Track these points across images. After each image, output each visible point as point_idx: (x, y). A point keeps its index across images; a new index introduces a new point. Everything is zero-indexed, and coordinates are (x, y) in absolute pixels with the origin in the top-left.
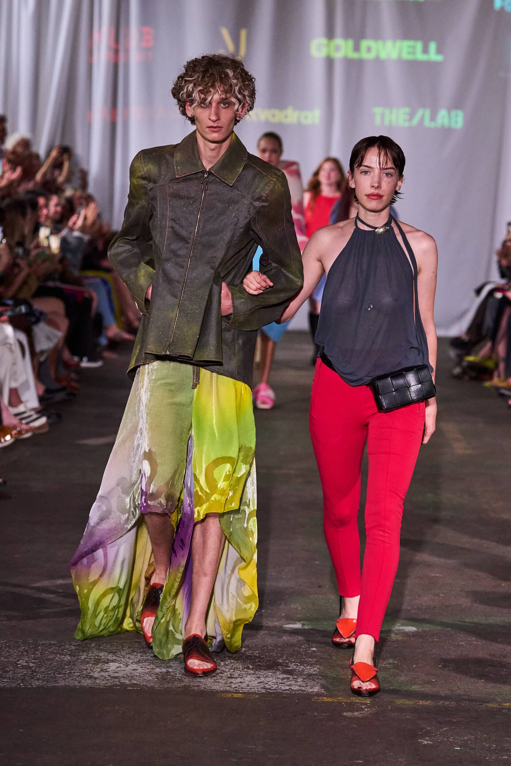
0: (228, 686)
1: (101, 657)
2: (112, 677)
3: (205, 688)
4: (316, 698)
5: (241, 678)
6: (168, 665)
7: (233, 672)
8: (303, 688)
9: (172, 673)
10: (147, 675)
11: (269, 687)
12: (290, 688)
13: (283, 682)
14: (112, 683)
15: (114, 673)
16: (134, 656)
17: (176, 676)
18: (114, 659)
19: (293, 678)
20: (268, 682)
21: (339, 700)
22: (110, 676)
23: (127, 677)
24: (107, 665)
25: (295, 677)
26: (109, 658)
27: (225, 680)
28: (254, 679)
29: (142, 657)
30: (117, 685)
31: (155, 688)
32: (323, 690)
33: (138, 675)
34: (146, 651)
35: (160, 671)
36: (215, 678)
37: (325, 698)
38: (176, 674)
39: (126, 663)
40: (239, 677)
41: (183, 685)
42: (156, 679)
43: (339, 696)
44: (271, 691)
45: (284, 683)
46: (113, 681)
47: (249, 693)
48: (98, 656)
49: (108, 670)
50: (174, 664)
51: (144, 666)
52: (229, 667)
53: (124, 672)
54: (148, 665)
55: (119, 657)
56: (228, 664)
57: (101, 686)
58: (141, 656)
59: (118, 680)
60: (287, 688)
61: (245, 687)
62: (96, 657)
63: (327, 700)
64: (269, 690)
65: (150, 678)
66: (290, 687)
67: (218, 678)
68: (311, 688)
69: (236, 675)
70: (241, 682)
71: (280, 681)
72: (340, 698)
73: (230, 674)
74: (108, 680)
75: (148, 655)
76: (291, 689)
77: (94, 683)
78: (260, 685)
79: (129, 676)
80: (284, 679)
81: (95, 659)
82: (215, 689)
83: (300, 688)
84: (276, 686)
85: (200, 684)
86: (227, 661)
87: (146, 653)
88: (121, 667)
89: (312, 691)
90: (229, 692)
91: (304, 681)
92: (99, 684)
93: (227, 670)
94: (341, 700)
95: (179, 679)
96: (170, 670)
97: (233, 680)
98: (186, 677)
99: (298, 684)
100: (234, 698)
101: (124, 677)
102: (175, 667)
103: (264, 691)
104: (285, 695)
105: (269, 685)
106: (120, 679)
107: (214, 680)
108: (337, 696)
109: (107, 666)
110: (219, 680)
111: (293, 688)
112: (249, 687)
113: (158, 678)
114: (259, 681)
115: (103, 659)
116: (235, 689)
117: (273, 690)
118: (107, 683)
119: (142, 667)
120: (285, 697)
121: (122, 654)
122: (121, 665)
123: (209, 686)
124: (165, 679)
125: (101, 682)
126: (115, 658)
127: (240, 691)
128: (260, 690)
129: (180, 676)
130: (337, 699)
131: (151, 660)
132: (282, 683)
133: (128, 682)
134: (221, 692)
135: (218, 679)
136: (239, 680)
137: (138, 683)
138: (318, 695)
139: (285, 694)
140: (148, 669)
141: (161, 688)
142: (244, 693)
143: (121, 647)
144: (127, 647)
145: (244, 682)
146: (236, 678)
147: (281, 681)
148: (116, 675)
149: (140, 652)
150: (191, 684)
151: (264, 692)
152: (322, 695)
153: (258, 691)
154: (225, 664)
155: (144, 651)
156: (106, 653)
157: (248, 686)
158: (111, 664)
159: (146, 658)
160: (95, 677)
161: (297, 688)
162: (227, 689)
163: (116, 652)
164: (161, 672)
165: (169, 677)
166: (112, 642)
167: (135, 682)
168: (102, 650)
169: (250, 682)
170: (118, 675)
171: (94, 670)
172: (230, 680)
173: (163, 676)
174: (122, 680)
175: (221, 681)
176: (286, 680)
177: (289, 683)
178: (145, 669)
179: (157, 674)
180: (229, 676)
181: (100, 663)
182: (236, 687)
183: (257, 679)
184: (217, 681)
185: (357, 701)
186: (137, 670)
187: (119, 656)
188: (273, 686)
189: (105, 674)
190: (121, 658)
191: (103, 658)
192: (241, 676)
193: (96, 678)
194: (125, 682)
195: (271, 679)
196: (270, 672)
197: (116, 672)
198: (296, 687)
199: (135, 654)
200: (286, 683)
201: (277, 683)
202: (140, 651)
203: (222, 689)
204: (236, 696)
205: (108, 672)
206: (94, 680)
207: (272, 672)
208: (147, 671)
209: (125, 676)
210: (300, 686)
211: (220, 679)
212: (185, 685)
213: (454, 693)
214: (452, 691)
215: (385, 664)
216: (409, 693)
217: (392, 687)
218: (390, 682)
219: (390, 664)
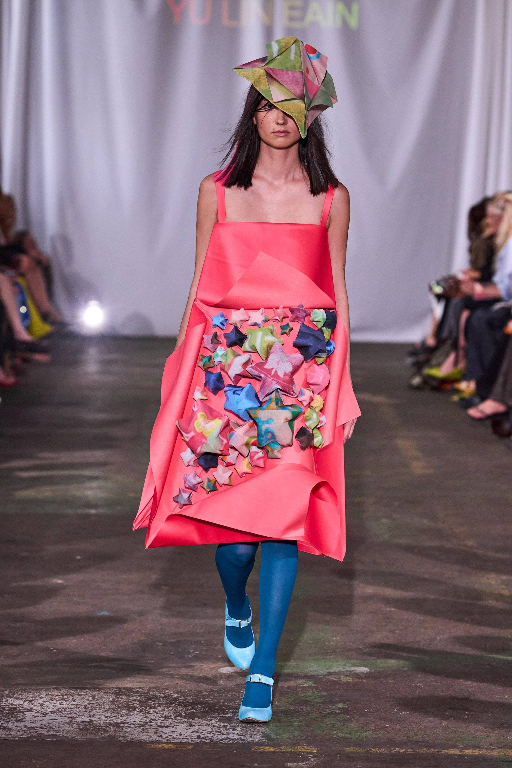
0: (158, 736)
1: (16, 705)
2: (29, 728)
3: (132, 739)
4: (256, 747)
5: (173, 727)
6: (91, 713)
7: (164, 720)
8: (242, 737)
9: (96, 723)
10: (68, 725)
11: (203, 736)
12: (227, 738)
13: (219, 731)
14: (28, 734)
15: (30, 723)
16: (53, 704)
17: (99, 726)
18: (31, 708)
19: (231, 726)
20: (203, 731)
21: (282, 749)
22: (26, 726)
23: (45, 727)
24: (23, 715)
25: (233, 724)
26: (25, 707)
27: (155, 730)
28: (187, 728)
29: (62, 706)
30: (34, 737)
31: (76, 739)
32: (264, 738)
33: (58, 724)
34: (66, 698)
35: (82, 720)
36: (144, 728)
37: (266, 748)
38: (100, 723)
39: (44, 712)
40: (170, 726)
41: (108, 736)
42: (77, 730)
43: (283, 745)
44: (206, 741)
45: (220, 732)
46: (30, 732)
47: (181, 743)
48: (12, 704)
49: (24, 720)
50: (98, 712)
51: (63, 715)
52: (159, 715)
53: (41, 722)
54: (68, 714)
55: (36, 705)
56: (158, 712)
57: (16, 737)
58: (60, 704)
59: (35, 731)
60: (225, 737)
61: (177, 737)
62: (11, 706)
63: (268, 750)
64: (203, 740)
65: (71, 728)
66: (227, 736)
67: (147, 727)
68: (251, 737)
69: (167, 724)
70: (172, 732)
71: (217, 730)
72: (283, 747)
73: (161, 723)
74: (24, 731)
75: (68, 702)
76: (229, 738)
77: (8, 735)
78: (194, 734)
79: (47, 727)
80: (221, 728)
81: (9, 707)
82: (143, 740)
83: (238, 737)
84: (212, 735)
85: (127, 735)
86: (157, 709)
87: (66, 701)
88: (39, 717)
89: (252, 741)
90: (160, 742)
91: (244, 730)
92: (14, 735)
93: (157, 719)
94: (284, 749)
95: (103, 729)
96: (93, 719)
97: (163, 729)
98: (111, 727)
99: (236, 732)
100: (165, 749)
101: (42, 728)
102: (99, 716)
103: (198, 741)
104: (221, 745)
105: (204, 734)
106: (37, 729)
107: (143, 729)
108: (279, 745)
109: (22, 716)
110: (148, 730)
111: (231, 737)
112: (182, 737)
113: (79, 728)
114: (193, 730)
115: (18, 708)
116: (166, 739)
117: (208, 739)
118: (23, 735)
119: (61, 716)
120: (221, 748)
121: (40, 702)
122: (39, 714)
123: (136, 736)
124: (88, 729)
125: (16, 733)
126: (32, 706)
127: (172, 742)
128: (193, 740)
129: (104, 725)
130: (280, 749)
131: (72, 709)
132: (218, 732)
133: (46, 733)
134: (150, 742)
136: (170, 729)
137: (58, 734)
138: (259, 744)
139: (222, 743)
140: (68, 718)
141: (83, 739)
142: (175, 743)
143: (38, 694)
144: (45, 694)
145: (176, 731)
146: (167, 727)
147: (217, 729)
148: (33, 725)
149: (59, 700)
150: (117, 734)
151: (199, 742)
152: (263, 744)
153: (192, 741)
154: (155, 712)
155: (64, 699)
156: (21, 701)
157: (180, 735)
158: (28, 713)
159: (66, 706)
160: (9, 727)
161: (235, 737)
162: (157, 739)
163: (33, 700)
164: (83, 722)
165: (92, 727)
166: (28, 690)
167: (55, 733)
168: (17, 698)
169: (183, 731)
170: (35, 726)
171: (8, 720)
172: (161, 729)
173: (85, 725)
174: (40, 731)
175: (150, 730)
176: (223, 728)
177: (226, 732)
178: (65, 718)
179: (78, 724)
180: (159, 724)
181: (15, 712)
182: (167, 737)
183: (190, 728)
184: (146, 730)
185: (303, 750)
186: (56, 719)
187: (36, 704)
188: (208, 735)
189: (21, 725)
190: (38, 706)
191: (18, 706)
192: (173, 725)
193: (10, 729)
194: (43, 733)
195: (206, 728)
196: (205, 720)
197: (33, 723)
198: (234, 736)
199: (54, 701)
200: (223, 732)
201: (213, 731)
203: (151, 739)
204: (167, 746)
205: (24, 722)
206: (9, 732)
207: (207, 720)
208: (68, 720)
209: (43, 726)
210: (238, 735)
211: (149, 728)
212: (110, 736)
213: (411, 739)
214: (408, 737)
215: (334, 709)
216: (361, 740)
217: (341, 735)
218: (339, 728)
219: (339, 708)
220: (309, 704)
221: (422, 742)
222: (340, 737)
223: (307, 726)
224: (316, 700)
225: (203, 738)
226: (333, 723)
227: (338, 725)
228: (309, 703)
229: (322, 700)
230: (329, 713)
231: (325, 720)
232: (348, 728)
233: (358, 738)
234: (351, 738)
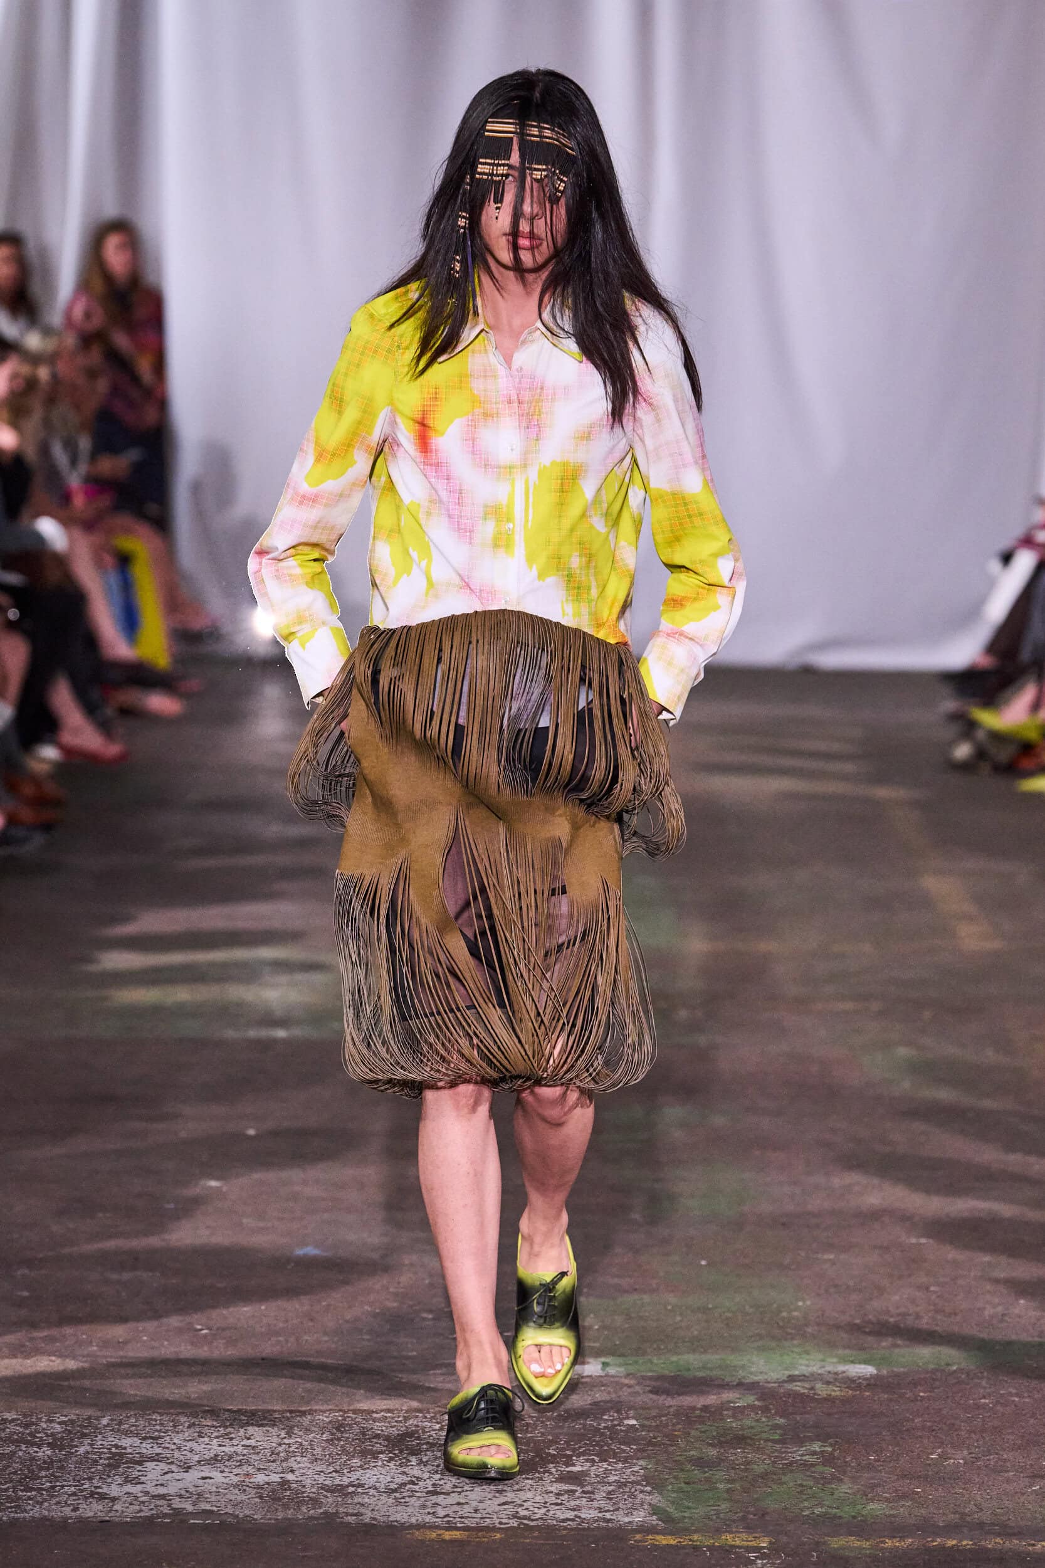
0: (429, 1513)
1: (125, 1448)
2: (153, 1497)
3: (374, 1519)
4: (638, 1537)
5: (459, 1493)
6: (284, 1465)
7: (440, 1479)
8: (608, 1516)
9: (295, 1485)
10: (237, 1491)
11: (526, 1513)
12: (576, 1516)
13: (559, 1501)
14: (152, 1509)
15: (157, 1485)
16: (203, 1446)
17: (304, 1492)
18: (157, 1454)
19: (583, 1492)
20: (524, 1501)
21: (693, 1541)
22: (147, 1493)
23: (188, 1495)
24: (139, 1468)
25: (589, 1488)
26: (144, 1451)
27: (422, 1499)
28: (490, 1496)
29: (223, 1449)
30: (165, 1515)
31: (256, 1520)
32: (654, 1517)
33: (214, 1489)
34: (230, 1433)
35: (267, 1479)
36: (397, 1495)
37: (659, 1537)
38: (304, 1487)
39: (185, 1463)
40: (453, 1492)
41: (321, 1513)
42: (257, 1500)
43: (695, 1532)
44: (532, 1524)
45: (561, 1504)
46: (156, 1506)
47: (479, 1529)
48: (116, 1446)
49: (143, 1479)
50: (299, 1463)
51: (226, 1470)
52: (430, 1468)
53: (180, 1485)
54: (236, 1466)
55: (168, 1448)
56: (427, 1462)
57: (126, 1517)
58: (220, 1445)
59: (166, 1502)
60: (571, 1515)
61: (470, 1515)
62: (114, 1450)
63: (664, 1542)
64: (525, 1522)
65: (244, 1497)
66: (576, 1513)
67: (404, 1494)
68: (627, 1515)
69: (448, 1487)
70: (459, 1504)
71: (553, 1500)
72: (695, 1537)
73: (434, 1485)
74: (143, 1502)
75: (235, 1442)
76: (580, 1517)
77: (110, 1511)
78: (505, 1509)
79: (191, 1493)
80: (562, 1495)
81: (110, 1453)
82: (397, 1521)
83: (600, 1515)
84: (543, 1511)
85: (362, 1510)
86: (426, 1455)
87: (231, 1439)
88: (173, 1472)
89: (630, 1522)
90: (433, 1527)
91: (611, 1499)
92: (123, 1512)
93: (426, 1475)
94: (697, 1541)
95: (311, 1499)
96: (290, 1477)
97: (440, 1499)
98: (329, 1494)
99: (595, 1504)
100: (444, 1541)
101: (181, 1496)
102: (302, 1471)
103: (514, 1523)
104: (565, 1532)
105: (527, 1509)
106: (170, 1500)
107: (395, 1498)
108: (687, 1531)
109: (139, 1471)
110: (407, 1499)
111: (585, 1514)
112: (479, 1515)
113: (261, 1497)
114: (502, 1500)
115: (130, 1454)
116: (445, 1519)
117: (537, 1520)
118: (141, 1511)
119: (222, 1472)
120: (563, 1538)
121: (175, 1441)
122: (173, 1468)
123: (382, 1514)
124: (279, 1499)
125: (127, 1507)
126: (159, 1450)
127: (459, 1525)
128: (504, 1521)
129: (313, 1490)
130: (690, 1540)
131: (244, 1455)
132: (557, 1504)
133: (190, 1508)
134: (412, 1526)
135: (403, 1498)
136: (454, 1498)
137: (215, 1509)
138: (645, 1529)
139: (565, 1528)
140: (236, 1475)
141: (270, 1519)
142: (467, 1529)
143: (171, 1424)
144: (187, 1424)
145: (467, 1503)
146: (448, 1494)
147: (554, 1498)
148: (162, 1491)
149: (217, 1437)
150: (341, 1510)
151: (516, 1525)
152: (652, 1530)
153: (501, 1523)
154: (420, 1462)
155: (226, 1435)
156: (136, 1439)
157: (476, 1511)
158: (150, 1465)
159: (232, 1449)
160: (112, 1495)
161: (591, 1514)
162: (427, 1520)
163: (160, 1437)
164: (268, 1483)
165: (288, 1493)
166: (150, 1415)
167: (208, 1507)
168: (127, 1433)
169: (480, 1502)
170: (166, 1492)
171: (109, 1480)
172: (434, 1499)
173: (273, 1491)
174: (177, 1503)
175: (413, 1500)
176: (566, 1496)
177: (573, 1503)
178: (231, 1475)
179: (259, 1487)
180: (431, 1488)
181: (123, 1463)
182: (447, 1516)
183: (497, 1495)
184: (403, 1501)
185: (738, 1542)
186: (211, 1478)
187: (167, 1445)
188: (536, 1510)
189: (136, 1490)
190: (173, 1450)
191: (129, 1450)
192: (459, 1490)
193: (114, 1499)
194: (183, 1506)
195: (530, 1495)
196: (528, 1479)
197: (162, 1485)
198: (591, 1512)
199: (206, 1440)
200: (567, 1504)
201: (546, 1503)
202: (215, 1434)
203: (413, 1520)
204: (447, 1535)
205: (143, 1483)
206: (111, 1504)
207: (532, 1479)
208: (236, 1479)
209: (183, 1492)
210: (600, 1510)
211: (409, 1497)
212: (325, 1513)
213: (968, 1519)
214: (963, 1515)
215: (802, 1455)
216: (861, 1521)
217: (820, 1509)
218: (813, 1496)
219: (814, 1453)
220: (750, 1445)
221: (993, 1524)
222: (818, 1516)
223: (746, 1491)
224: (764, 1436)
225: (525, 1518)
226: (801, 1485)
227: (811, 1488)
228: (749, 1441)
229: (777, 1437)
230: (791, 1463)
231: (784, 1479)
232: (832, 1494)
233: (854, 1517)
234: (840, 1517)
